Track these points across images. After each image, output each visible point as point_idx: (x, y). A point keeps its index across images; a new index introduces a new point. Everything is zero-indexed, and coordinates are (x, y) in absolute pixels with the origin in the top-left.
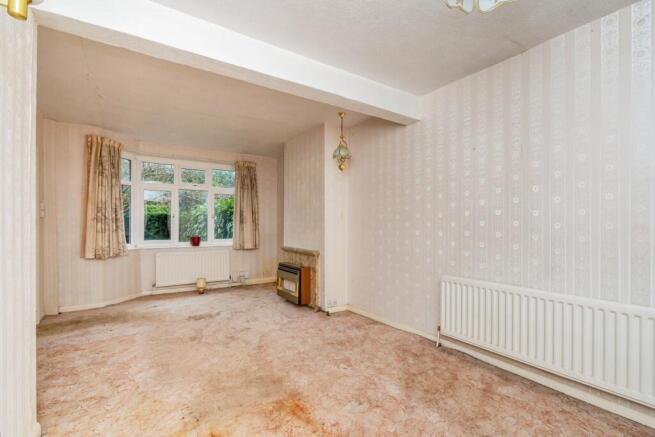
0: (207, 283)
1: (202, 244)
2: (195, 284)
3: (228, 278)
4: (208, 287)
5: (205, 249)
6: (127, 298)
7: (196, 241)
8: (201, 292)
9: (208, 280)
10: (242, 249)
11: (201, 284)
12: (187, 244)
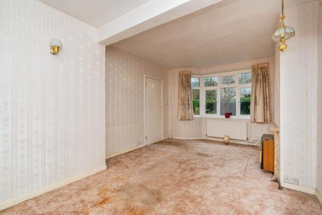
0: (230, 139)
1: (232, 117)
2: (223, 138)
3: (246, 139)
4: (231, 141)
5: (236, 120)
6: (195, 138)
7: (228, 115)
8: (227, 144)
9: (231, 138)
10: (255, 121)
11: (226, 139)
12: (224, 117)
